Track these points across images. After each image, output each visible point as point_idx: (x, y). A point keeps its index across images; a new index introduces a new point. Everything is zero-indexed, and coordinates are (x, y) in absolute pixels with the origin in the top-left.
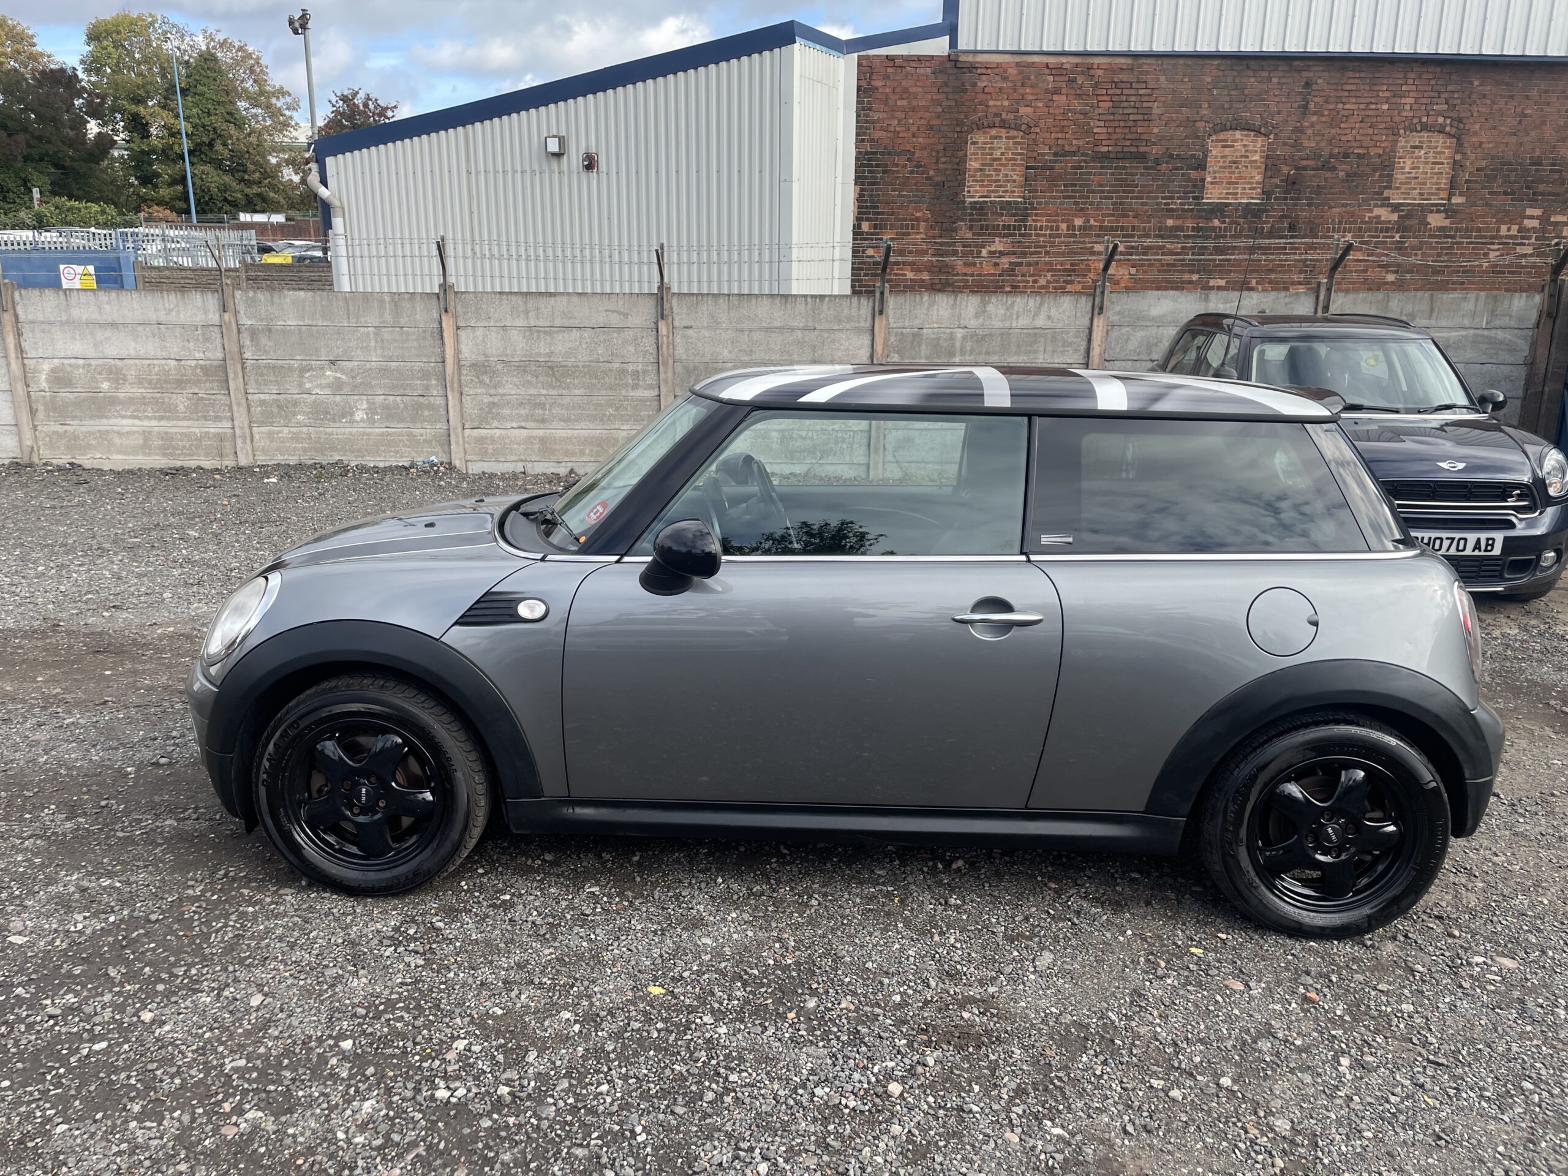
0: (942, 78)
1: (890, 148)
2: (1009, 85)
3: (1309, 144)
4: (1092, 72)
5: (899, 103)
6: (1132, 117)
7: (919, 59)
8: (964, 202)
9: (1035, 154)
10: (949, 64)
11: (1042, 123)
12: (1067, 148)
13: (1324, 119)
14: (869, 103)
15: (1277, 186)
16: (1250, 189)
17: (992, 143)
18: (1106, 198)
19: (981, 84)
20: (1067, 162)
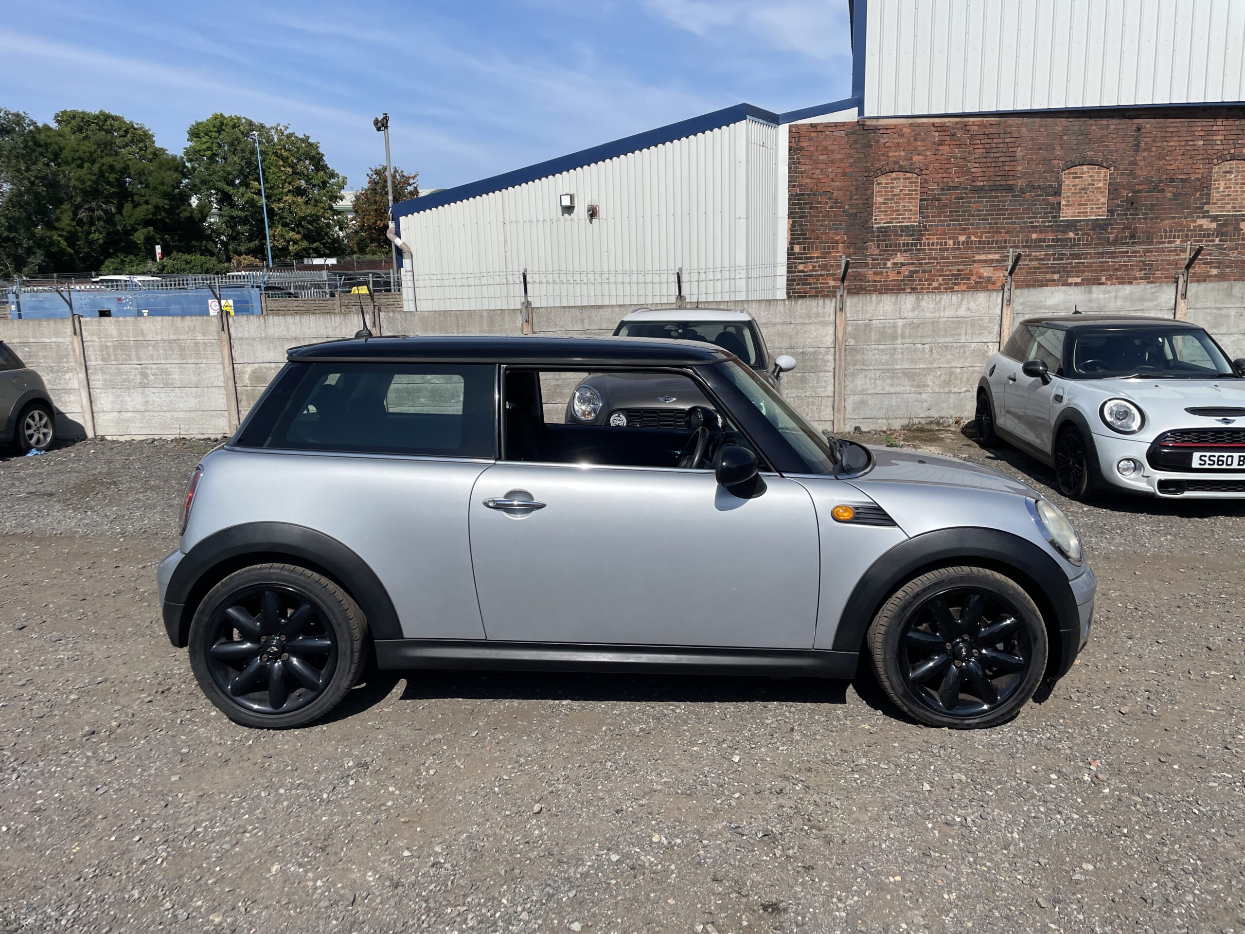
0: (852, 138)
1: (814, 191)
2: (905, 140)
3: (1142, 172)
4: (968, 128)
5: (820, 157)
6: (1000, 159)
7: (836, 125)
8: (873, 227)
9: (926, 190)
10: (857, 128)
11: (931, 167)
12: (951, 184)
13: (1153, 154)
14: (798, 159)
15: (1118, 206)
16: (1097, 208)
17: (893, 183)
18: (983, 220)
19: (883, 141)
20: (951, 194)
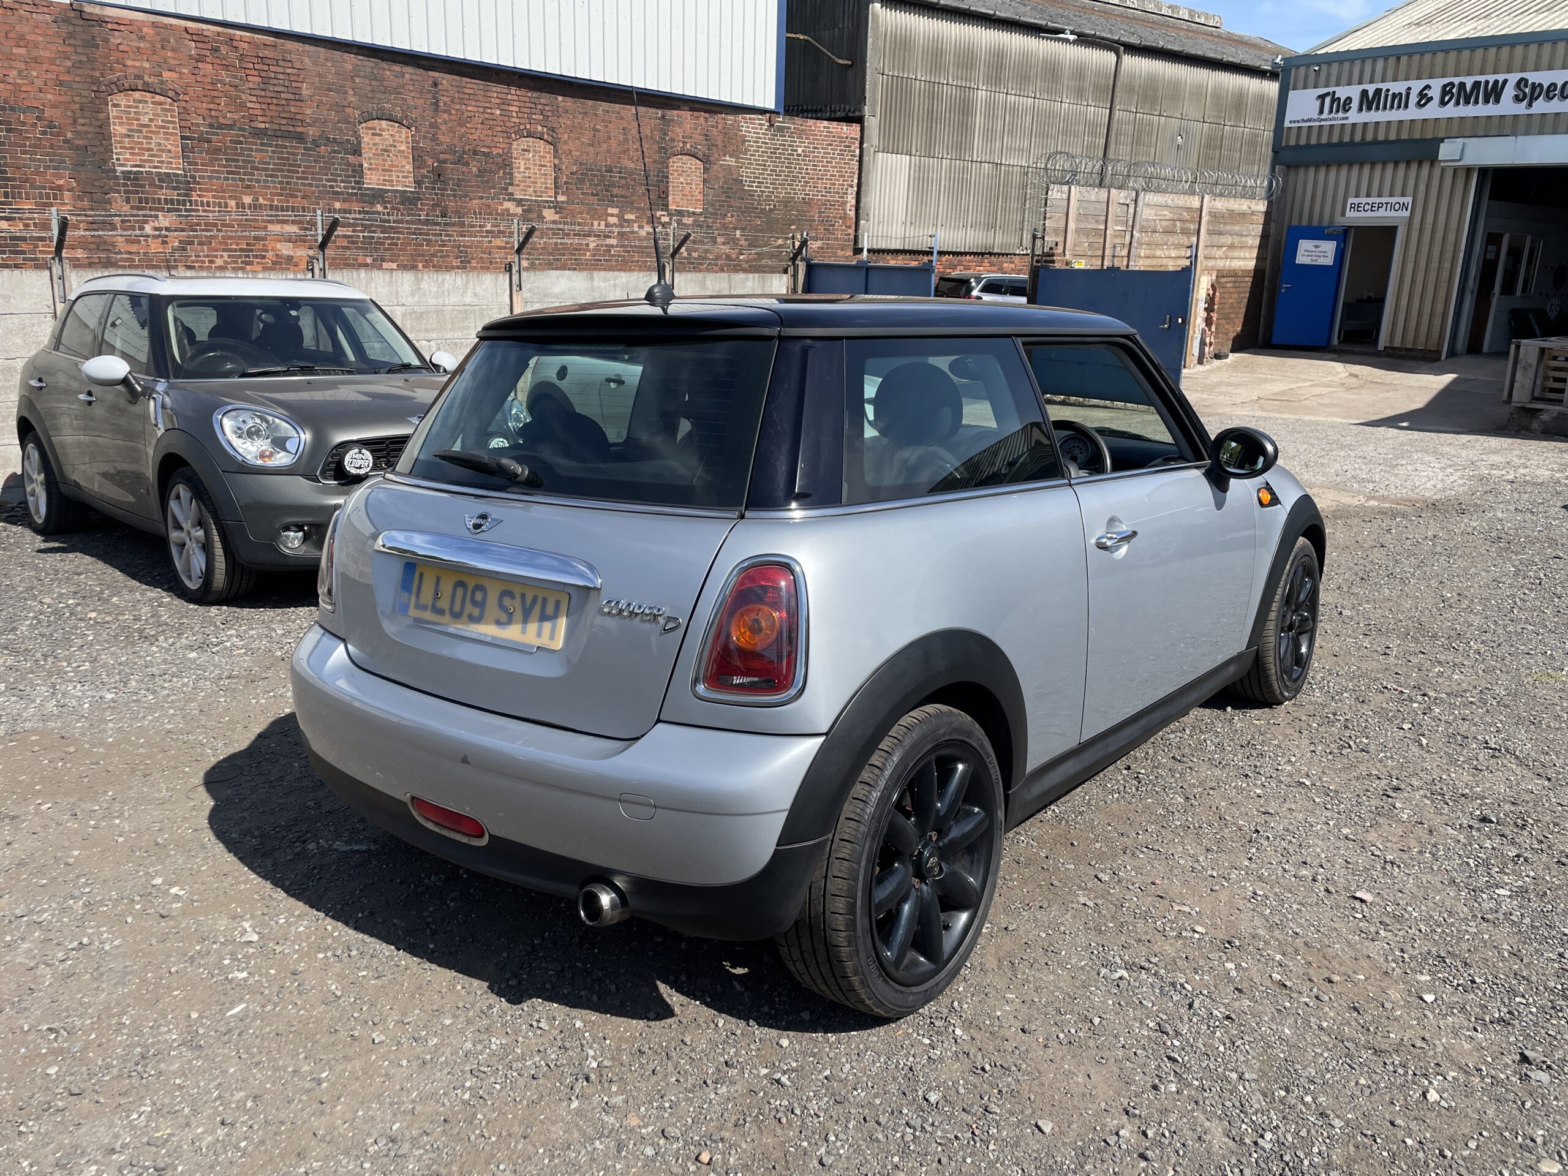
0: (66, 29)
1: (12, 103)
2: (147, 45)
3: (444, 139)
5: (15, 51)
6: (283, 96)
7: (34, 3)
8: (115, 171)
9: (188, 124)
10: (72, 14)
11: (191, 91)
12: (222, 120)
13: (453, 118)
15: (426, 177)
16: (404, 177)
17: (137, 107)
19: (114, 41)
20: (225, 135)
